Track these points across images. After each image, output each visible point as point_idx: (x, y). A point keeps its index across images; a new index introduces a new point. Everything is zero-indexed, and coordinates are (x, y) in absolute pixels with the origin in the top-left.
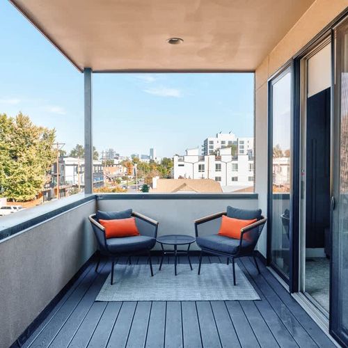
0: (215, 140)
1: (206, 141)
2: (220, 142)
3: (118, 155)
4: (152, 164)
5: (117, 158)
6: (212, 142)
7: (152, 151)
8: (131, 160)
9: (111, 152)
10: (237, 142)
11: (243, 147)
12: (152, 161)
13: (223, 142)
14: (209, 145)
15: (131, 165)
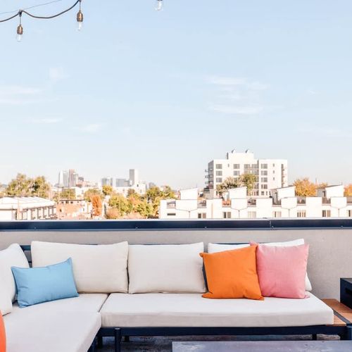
0: (224, 162)
1: (211, 164)
2: (232, 166)
3: (81, 179)
4: (131, 197)
5: (80, 186)
6: (219, 166)
7: (132, 172)
8: (100, 188)
9: (72, 176)
10: (257, 166)
11: (266, 173)
12: (131, 192)
13: (236, 166)
14: (215, 170)
15: (100, 200)
